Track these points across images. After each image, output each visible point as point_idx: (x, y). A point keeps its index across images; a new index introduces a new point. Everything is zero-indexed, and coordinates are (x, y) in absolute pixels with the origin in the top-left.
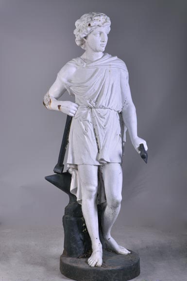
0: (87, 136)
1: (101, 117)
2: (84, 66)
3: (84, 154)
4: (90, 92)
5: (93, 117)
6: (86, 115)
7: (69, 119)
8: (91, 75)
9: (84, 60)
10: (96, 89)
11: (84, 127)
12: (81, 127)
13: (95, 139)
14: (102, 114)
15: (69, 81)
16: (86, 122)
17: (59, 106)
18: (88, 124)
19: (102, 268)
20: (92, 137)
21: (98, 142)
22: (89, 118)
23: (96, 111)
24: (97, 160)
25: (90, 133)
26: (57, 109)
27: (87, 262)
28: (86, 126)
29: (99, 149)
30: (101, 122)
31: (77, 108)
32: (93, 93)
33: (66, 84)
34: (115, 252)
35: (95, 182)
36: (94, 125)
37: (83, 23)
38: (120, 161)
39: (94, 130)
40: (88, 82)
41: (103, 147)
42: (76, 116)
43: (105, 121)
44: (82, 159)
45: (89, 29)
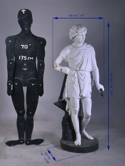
0: (75, 84)
1: (82, 75)
2: (74, 50)
3: (73, 93)
4: (76, 63)
5: (78, 75)
6: (74, 74)
7: (66, 76)
8: (77, 54)
9: (74, 46)
10: (80, 62)
11: (73, 80)
13: (79, 86)
14: (82, 74)
15: (66, 57)
16: (75, 77)
17: (61, 69)
19: (81, 146)
20: (77, 85)
21: (80, 87)
22: (76, 75)
23: (80, 73)
24: (79, 96)
25: (76, 83)
26: (60, 70)
27: (74, 143)
28: (75, 80)
29: (80, 91)
30: (82, 78)
31: (70, 70)
32: (78, 63)
33: (64, 58)
34: (87, 138)
35: (78, 106)
36: (79, 79)
37: (74, 31)
38: (91, 96)
39: (78, 81)
40: (76, 58)
41: (83, 90)
42: (69, 74)
43: (84, 77)
44: (72, 95)
45: (77, 34)
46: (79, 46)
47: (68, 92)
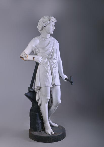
0: (48, 72)
1: (54, 64)
2: (44, 40)
3: (47, 82)
4: (48, 52)
5: (50, 64)
6: (47, 62)
7: (37, 64)
8: (48, 44)
10: (51, 51)
12: (45, 68)
13: (51, 74)
14: (54, 62)
15: (36, 46)
16: (47, 66)
17: (33, 58)
18: (48, 67)
22: (48, 64)
23: (52, 61)
24: (52, 84)
26: (32, 59)
28: (47, 68)
29: (52, 79)
31: (42, 59)
36: (51, 67)
39: (51, 69)
40: (47, 47)
41: (55, 78)
42: (41, 63)
43: (55, 65)
44: (45, 84)
45: (48, 22)
46: (48, 37)
47: (41, 80)
